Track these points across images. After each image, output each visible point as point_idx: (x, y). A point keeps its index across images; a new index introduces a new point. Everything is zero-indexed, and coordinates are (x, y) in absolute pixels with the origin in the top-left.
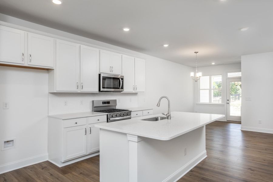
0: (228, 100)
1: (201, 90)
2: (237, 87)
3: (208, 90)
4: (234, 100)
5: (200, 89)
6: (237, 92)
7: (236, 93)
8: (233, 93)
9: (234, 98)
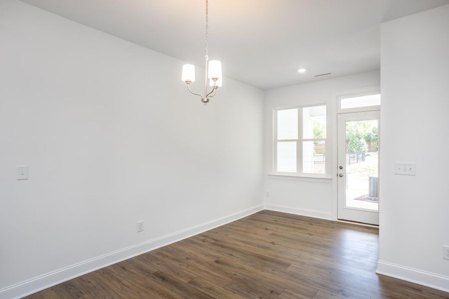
0: (341, 168)
1: (278, 143)
2: (360, 140)
3: (296, 142)
4: (356, 161)
5: (276, 141)
6: (360, 148)
7: (358, 149)
8: (354, 150)
9: (356, 158)
